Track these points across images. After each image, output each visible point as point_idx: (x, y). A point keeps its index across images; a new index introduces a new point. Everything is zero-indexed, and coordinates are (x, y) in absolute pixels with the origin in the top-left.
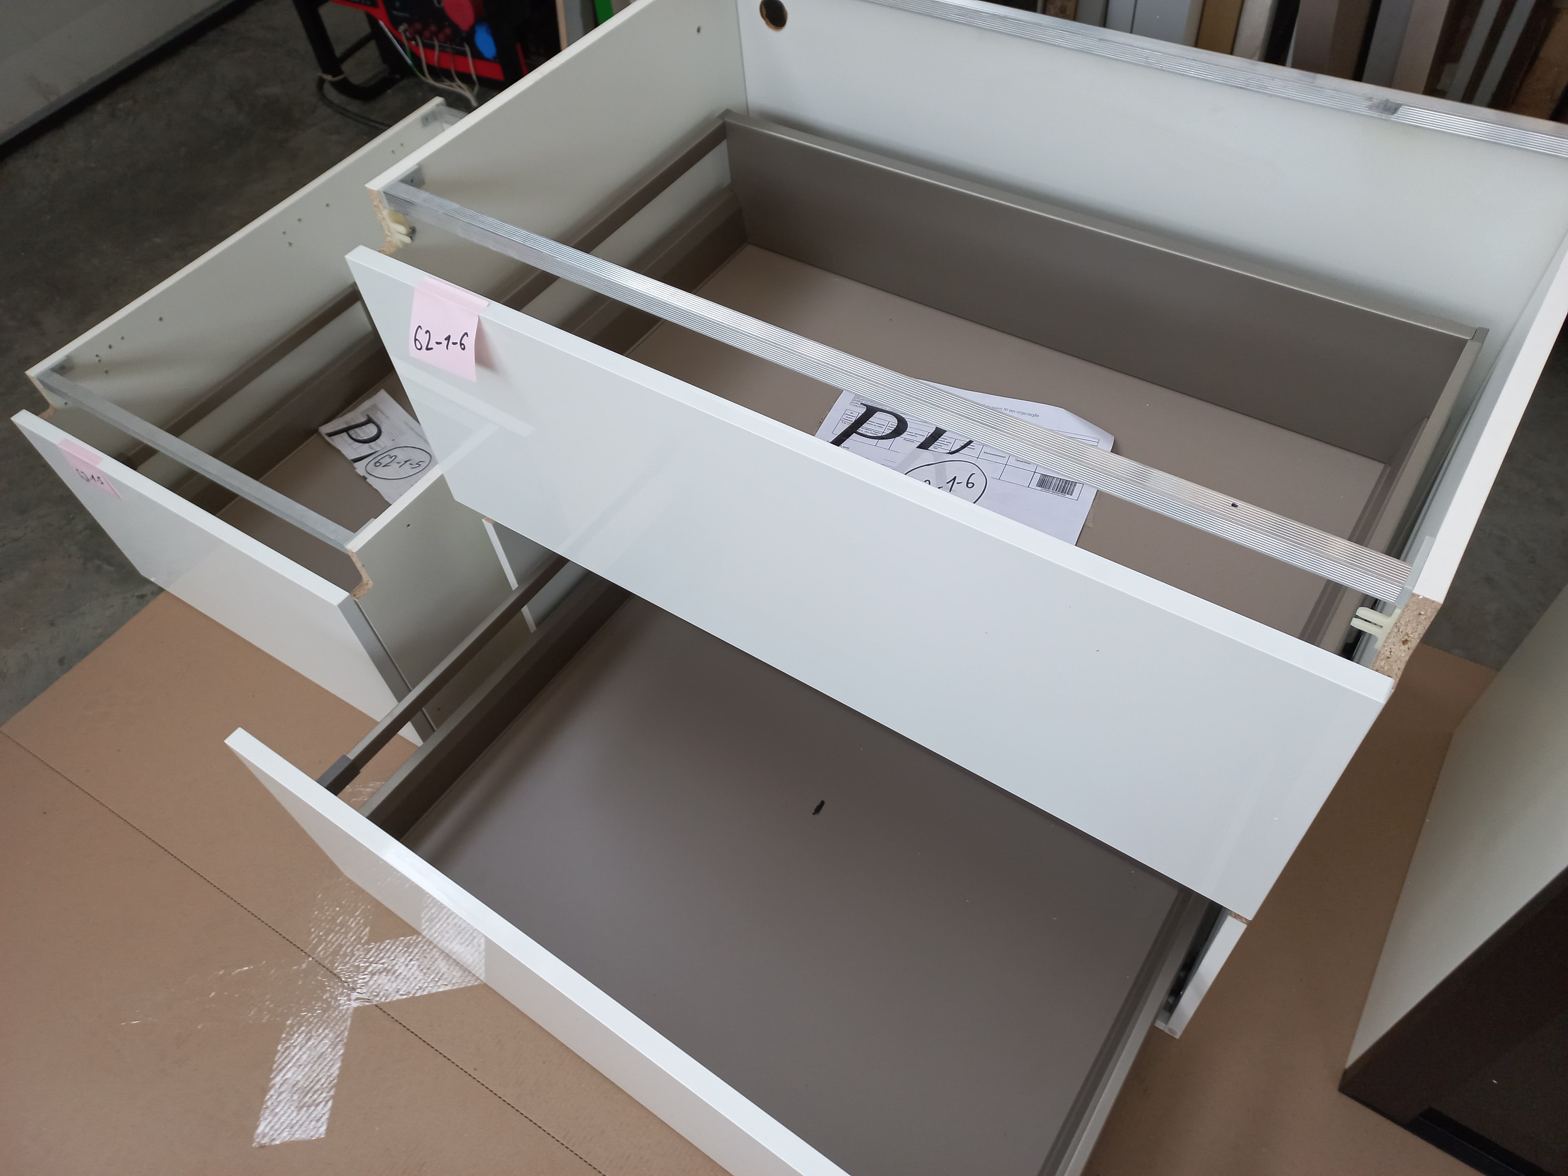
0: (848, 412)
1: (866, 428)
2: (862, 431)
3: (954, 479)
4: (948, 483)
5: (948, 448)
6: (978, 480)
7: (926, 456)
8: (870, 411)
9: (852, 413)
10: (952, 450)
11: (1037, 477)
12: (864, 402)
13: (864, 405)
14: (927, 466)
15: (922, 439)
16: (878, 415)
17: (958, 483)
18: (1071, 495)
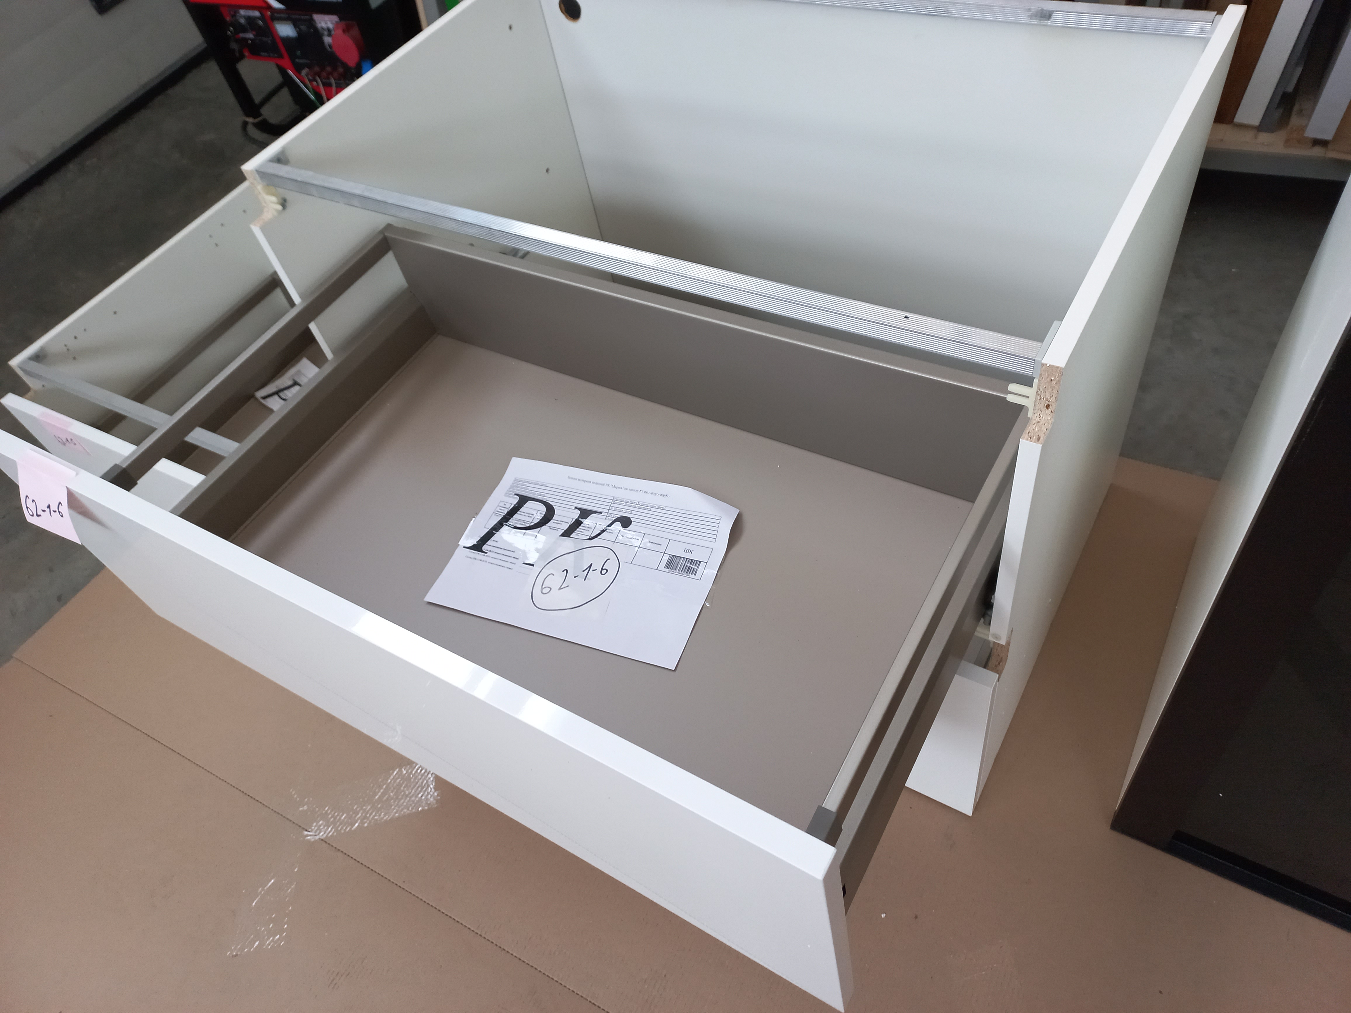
0: (502, 504)
1: (517, 519)
2: (512, 522)
3: (590, 566)
4: (583, 571)
5: (589, 534)
6: (612, 566)
7: (568, 544)
8: (523, 500)
9: (505, 504)
10: (592, 536)
11: (666, 558)
12: (518, 492)
13: (517, 495)
14: (567, 555)
15: (566, 526)
16: (529, 504)
17: (593, 570)
18: (695, 574)
